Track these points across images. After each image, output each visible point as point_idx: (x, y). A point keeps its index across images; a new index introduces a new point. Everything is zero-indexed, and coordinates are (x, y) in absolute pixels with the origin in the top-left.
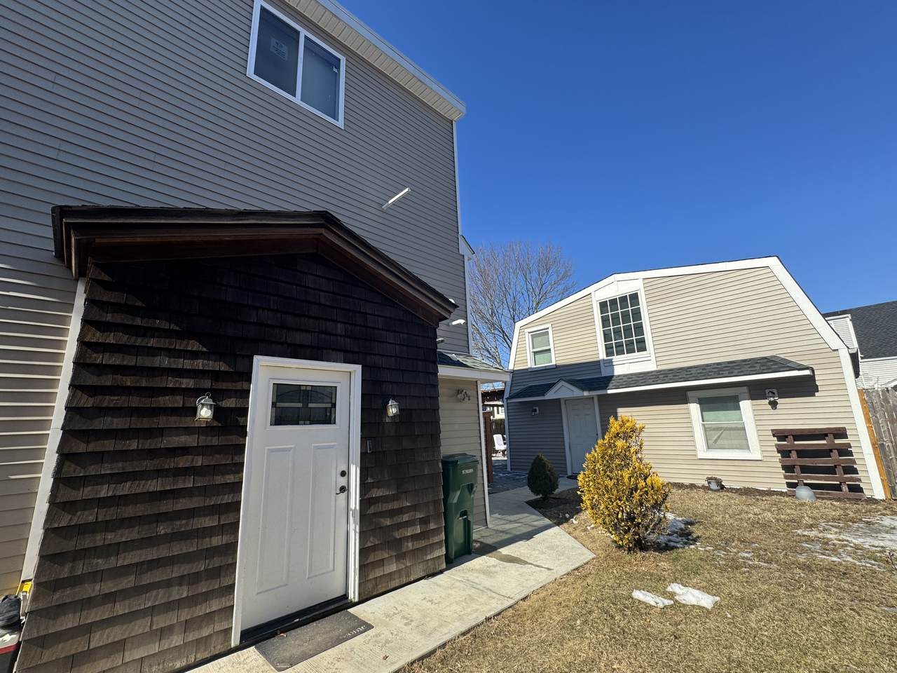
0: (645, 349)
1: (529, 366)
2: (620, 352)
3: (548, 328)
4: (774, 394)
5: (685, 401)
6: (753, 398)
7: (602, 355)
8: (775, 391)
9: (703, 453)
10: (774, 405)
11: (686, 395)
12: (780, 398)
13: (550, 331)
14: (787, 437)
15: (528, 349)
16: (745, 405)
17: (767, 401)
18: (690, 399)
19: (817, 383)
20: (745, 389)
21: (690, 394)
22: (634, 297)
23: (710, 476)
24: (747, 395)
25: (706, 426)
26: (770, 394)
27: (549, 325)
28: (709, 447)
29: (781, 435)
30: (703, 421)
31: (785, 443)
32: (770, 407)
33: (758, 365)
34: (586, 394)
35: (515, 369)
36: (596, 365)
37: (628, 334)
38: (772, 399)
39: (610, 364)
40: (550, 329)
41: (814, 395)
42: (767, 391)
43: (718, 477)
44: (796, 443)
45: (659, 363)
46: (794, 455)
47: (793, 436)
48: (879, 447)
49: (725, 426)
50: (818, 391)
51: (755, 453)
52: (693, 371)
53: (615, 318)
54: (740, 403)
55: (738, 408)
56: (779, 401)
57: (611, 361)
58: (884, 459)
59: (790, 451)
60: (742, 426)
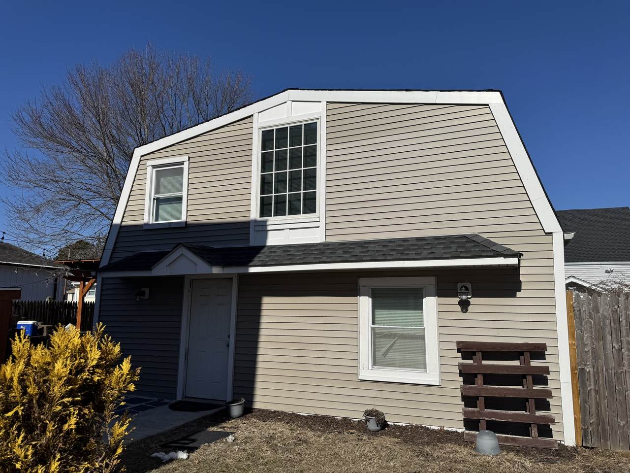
0: (314, 211)
1: (146, 220)
2: (280, 212)
3: (182, 163)
4: (467, 289)
5: (354, 292)
6: (440, 293)
7: (254, 214)
8: (469, 285)
9: (367, 372)
10: (464, 305)
11: (356, 284)
12: (473, 296)
13: (186, 166)
14: (474, 353)
15: (147, 192)
16: (430, 303)
17: (456, 300)
18: (362, 290)
19: (522, 278)
20: (432, 280)
21: (363, 282)
22: (311, 129)
23: (370, 408)
24: (433, 289)
25: (377, 331)
26: (463, 290)
27: (185, 158)
28: (375, 363)
29: (467, 350)
30: (373, 323)
31: (471, 362)
32: (459, 308)
33: (454, 246)
34: (216, 270)
35: (123, 224)
36: (244, 227)
37: (294, 186)
38: (464, 297)
39: (262, 228)
40: (186, 164)
41: (514, 296)
42: (459, 285)
43: (380, 409)
44: (484, 362)
45: (329, 233)
46: (480, 380)
47: (482, 352)
48: (579, 374)
49: (401, 332)
50: (520, 290)
51: (431, 376)
52: (371, 248)
53: (281, 158)
54: (424, 300)
55: (420, 307)
56: (473, 301)
57: (264, 224)
58: (581, 390)
59: (476, 375)
60: (420, 334)
